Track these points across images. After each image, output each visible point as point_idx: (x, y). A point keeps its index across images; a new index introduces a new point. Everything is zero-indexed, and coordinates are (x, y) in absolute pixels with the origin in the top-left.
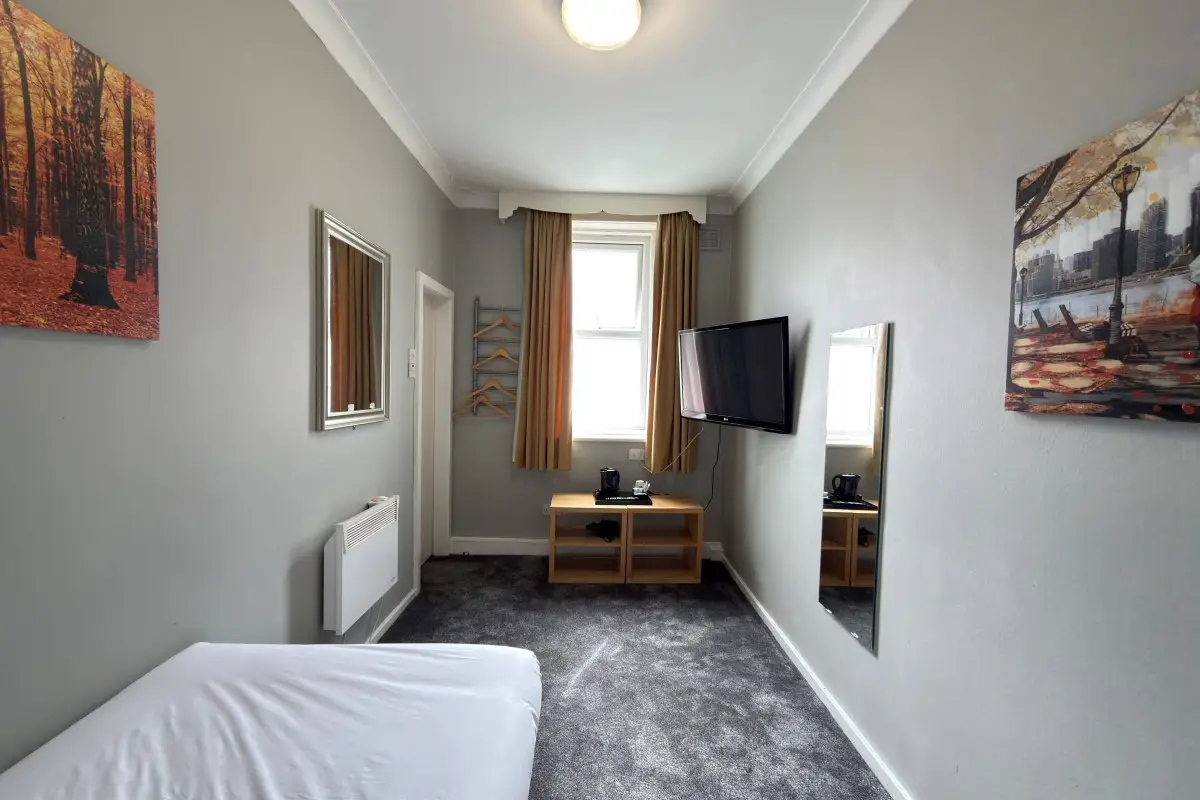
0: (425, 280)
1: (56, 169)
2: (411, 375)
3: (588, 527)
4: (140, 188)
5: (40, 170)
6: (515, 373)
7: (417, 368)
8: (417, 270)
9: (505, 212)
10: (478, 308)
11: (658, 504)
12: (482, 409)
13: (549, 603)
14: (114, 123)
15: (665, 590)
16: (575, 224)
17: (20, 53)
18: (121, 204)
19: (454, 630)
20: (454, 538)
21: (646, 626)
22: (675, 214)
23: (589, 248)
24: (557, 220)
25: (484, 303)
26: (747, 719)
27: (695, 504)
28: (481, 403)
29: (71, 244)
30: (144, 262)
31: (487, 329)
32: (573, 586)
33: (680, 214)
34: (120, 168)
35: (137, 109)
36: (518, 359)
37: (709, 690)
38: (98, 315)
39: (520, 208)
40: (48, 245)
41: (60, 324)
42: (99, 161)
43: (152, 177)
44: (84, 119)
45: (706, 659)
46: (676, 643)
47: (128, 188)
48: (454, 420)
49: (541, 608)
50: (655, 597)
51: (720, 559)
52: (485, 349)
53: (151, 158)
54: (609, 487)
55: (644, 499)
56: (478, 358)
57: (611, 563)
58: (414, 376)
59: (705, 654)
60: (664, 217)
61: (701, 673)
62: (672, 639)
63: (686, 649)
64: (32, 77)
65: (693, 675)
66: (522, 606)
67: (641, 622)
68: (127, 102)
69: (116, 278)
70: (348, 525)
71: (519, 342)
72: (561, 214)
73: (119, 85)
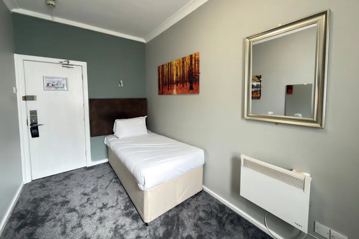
1: (189, 73)
5: (187, 75)
14: (194, 62)
17: (186, 62)
18: (194, 74)
34: (194, 68)
40: (188, 83)
41: (189, 93)
68: (195, 58)
69: (193, 85)
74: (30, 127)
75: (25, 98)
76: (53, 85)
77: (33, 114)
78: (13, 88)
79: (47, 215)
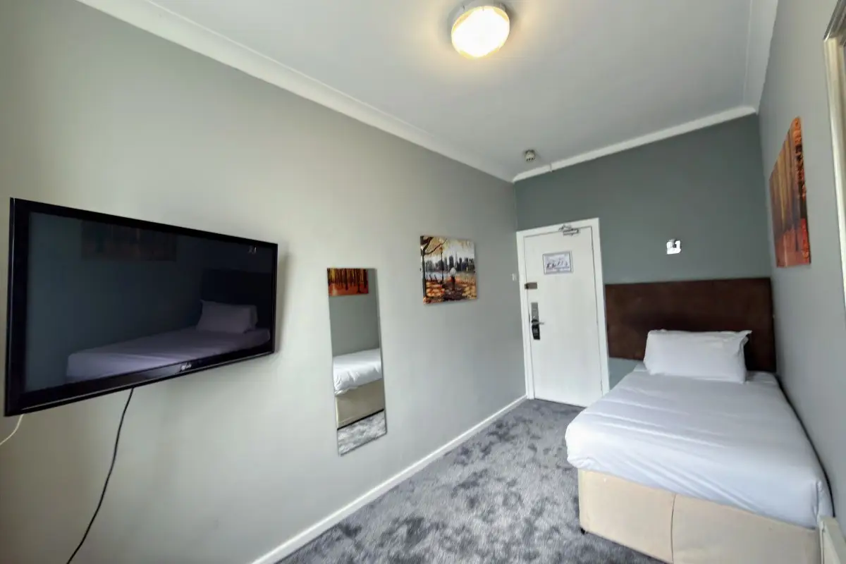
74: (531, 325)
75: (528, 286)
76: (553, 265)
77: (535, 307)
78: (513, 275)
79: (513, 437)
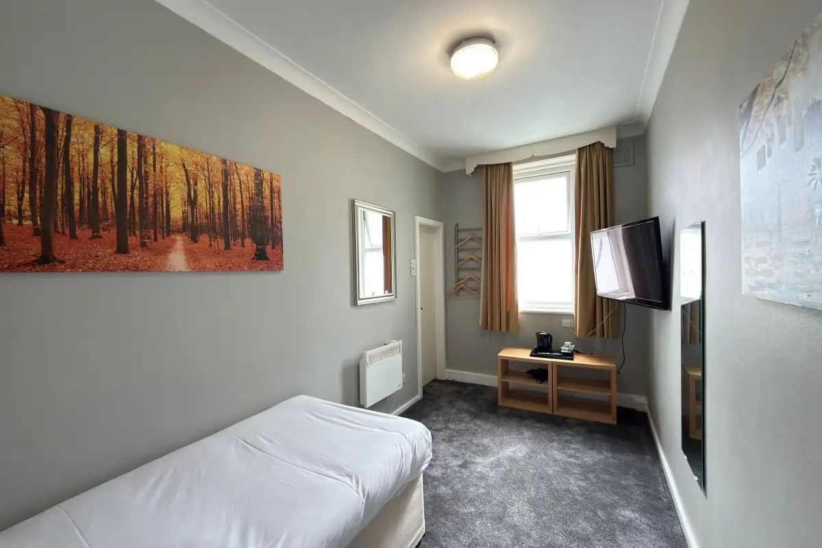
0: (419, 220)
1: (250, 214)
2: (413, 274)
3: (528, 372)
4: (276, 213)
5: (246, 217)
6: (479, 269)
7: (416, 271)
8: (414, 215)
9: (470, 170)
10: (458, 230)
11: (579, 360)
12: (461, 293)
13: (493, 417)
14: (267, 192)
15: (581, 423)
16: (515, 168)
17: (240, 180)
18: (269, 221)
19: (431, 421)
20: (448, 370)
21: (555, 444)
22: (590, 145)
23: (526, 181)
24: (502, 168)
25: (461, 227)
26: (603, 521)
27: (610, 362)
28: (462, 289)
29: (254, 240)
30: (278, 241)
31: (463, 242)
32: (512, 409)
33: (594, 144)
34: (269, 208)
35: (275, 184)
36: (481, 260)
37: (583, 495)
38: (263, 263)
39: (478, 166)
40: (248, 241)
41: (251, 268)
42: (263, 208)
43: (280, 208)
44: (257, 195)
45: (591, 476)
46: (572, 460)
47: (272, 214)
48: (446, 300)
49: (486, 419)
50: (570, 427)
51: (645, 411)
52: (462, 255)
53: (280, 201)
54: (544, 345)
55: (570, 356)
56: (459, 260)
57: (542, 399)
58: (415, 274)
59: (592, 472)
60: (580, 150)
61: (582, 484)
62: (570, 457)
63: (578, 465)
64: (243, 186)
65: (574, 484)
66: (475, 416)
67: (552, 441)
68: (271, 183)
69: (269, 249)
70: (369, 353)
71: (482, 249)
72: (505, 164)
73: (269, 178)
